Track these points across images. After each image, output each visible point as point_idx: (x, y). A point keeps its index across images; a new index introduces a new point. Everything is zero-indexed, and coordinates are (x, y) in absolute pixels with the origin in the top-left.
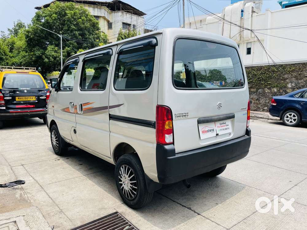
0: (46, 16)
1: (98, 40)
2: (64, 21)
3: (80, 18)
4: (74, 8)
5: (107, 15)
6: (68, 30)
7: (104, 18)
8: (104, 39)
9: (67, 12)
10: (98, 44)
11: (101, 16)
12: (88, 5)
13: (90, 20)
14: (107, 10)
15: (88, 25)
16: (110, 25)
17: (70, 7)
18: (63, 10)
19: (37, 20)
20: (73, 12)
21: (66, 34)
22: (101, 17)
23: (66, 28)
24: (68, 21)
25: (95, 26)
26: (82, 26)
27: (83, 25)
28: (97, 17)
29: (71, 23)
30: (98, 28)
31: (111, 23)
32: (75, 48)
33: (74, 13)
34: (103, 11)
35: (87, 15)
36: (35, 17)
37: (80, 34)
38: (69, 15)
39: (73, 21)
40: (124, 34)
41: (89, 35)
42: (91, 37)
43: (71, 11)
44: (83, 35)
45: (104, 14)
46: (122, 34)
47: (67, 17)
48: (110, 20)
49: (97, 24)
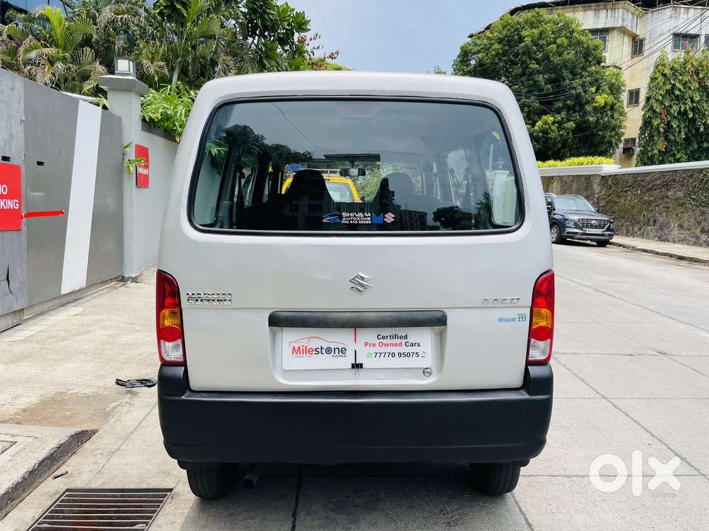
0: (479, 52)
1: (593, 89)
2: (516, 55)
3: (555, 43)
4: (541, 22)
5: (633, 21)
6: (523, 74)
7: (623, 31)
8: (613, 84)
9: (524, 33)
10: (594, 99)
11: (615, 26)
12: (583, 7)
13: (579, 43)
14: (633, 9)
15: (570, 55)
16: (638, 46)
17: (534, 20)
18: (517, 30)
19: (462, 62)
20: (536, 31)
21: (517, 85)
22: (613, 29)
23: (517, 70)
24: (524, 53)
25: (591, 56)
26: (556, 60)
27: (558, 58)
28: (603, 32)
29: (531, 58)
30: (601, 58)
31: (642, 41)
32: (535, 113)
33: (541, 34)
34: (621, 14)
35: (573, 32)
36: (459, 56)
37: (549, 81)
38: (528, 40)
39: (535, 53)
40: (670, 65)
41: (573, 79)
42: (577, 82)
43: (534, 30)
44: (556, 81)
45: (623, 20)
46: (664, 65)
47: (523, 44)
48: (638, 33)
49: (594, 50)
